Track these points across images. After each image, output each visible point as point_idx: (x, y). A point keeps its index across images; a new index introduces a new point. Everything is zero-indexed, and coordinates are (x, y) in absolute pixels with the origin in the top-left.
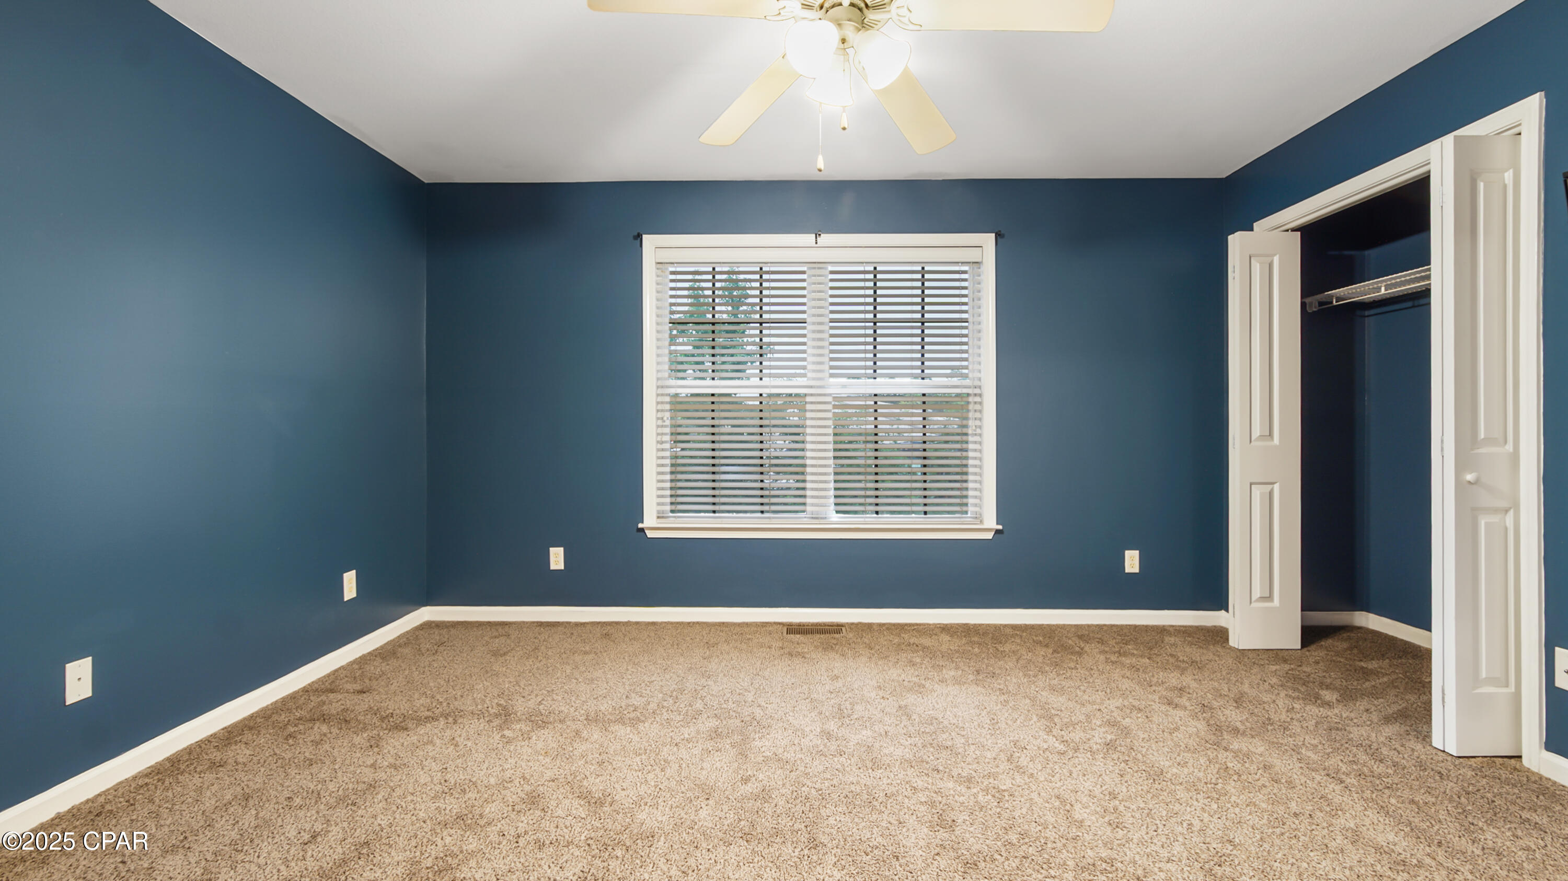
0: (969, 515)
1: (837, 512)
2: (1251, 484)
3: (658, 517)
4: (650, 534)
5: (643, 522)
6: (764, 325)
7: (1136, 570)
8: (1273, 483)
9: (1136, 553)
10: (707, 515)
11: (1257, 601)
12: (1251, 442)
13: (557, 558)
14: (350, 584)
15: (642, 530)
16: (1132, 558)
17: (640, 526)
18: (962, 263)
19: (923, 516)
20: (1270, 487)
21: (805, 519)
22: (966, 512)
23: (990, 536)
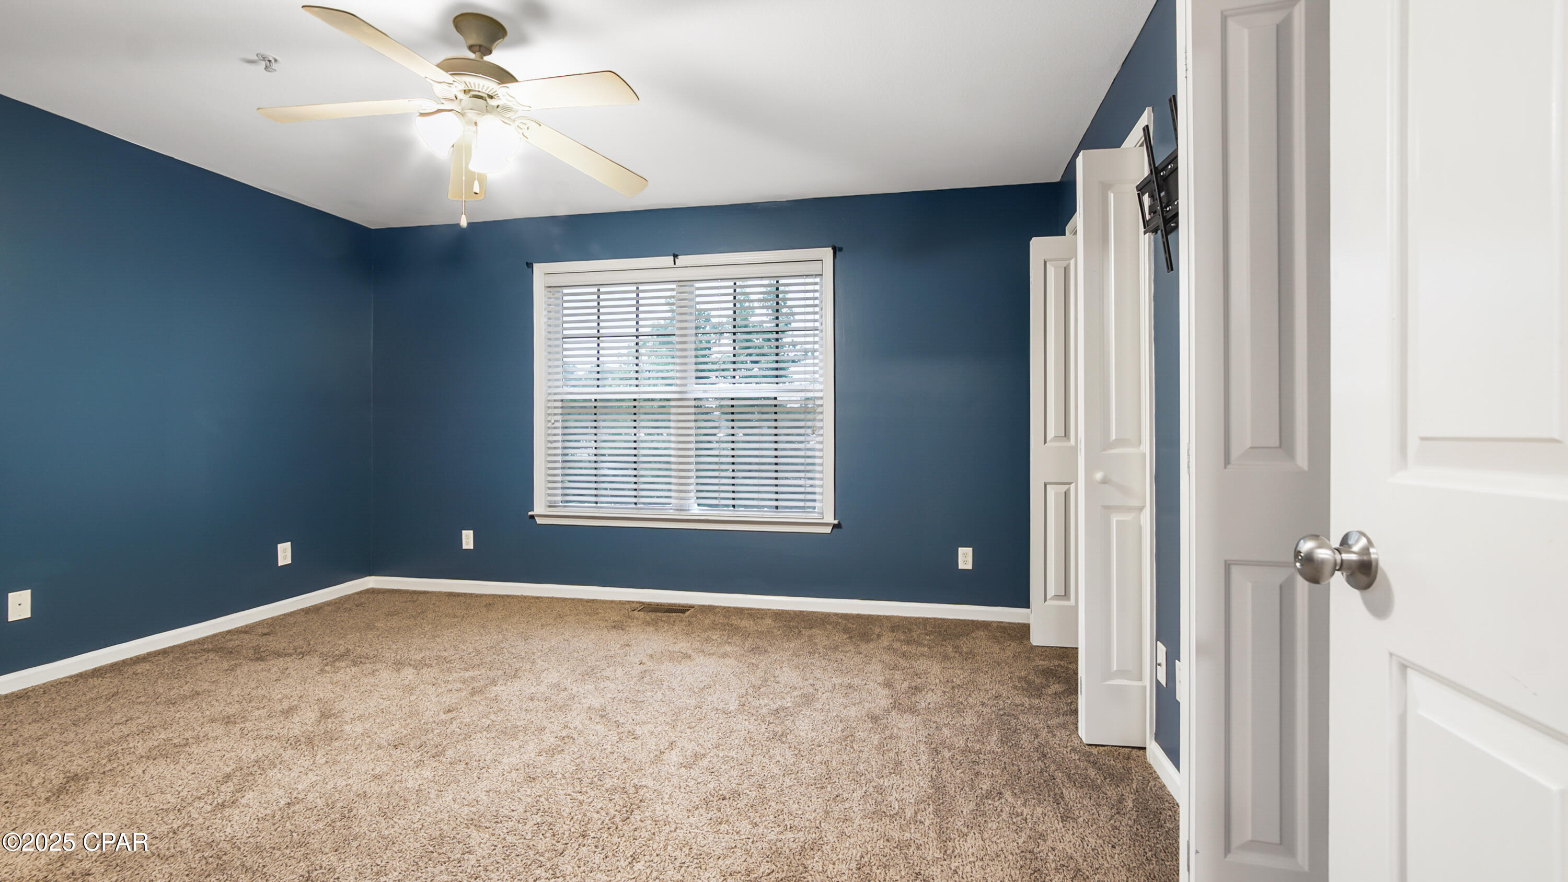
0: (816, 510)
1: (699, 505)
2: (1045, 485)
3: (550, 507)
4: (539, 521)
5: (533, 511)
6: (640, 337)
7: (969, 566)
8: (1070, 484)
9: (969, 550)
10: (590, 505)
11: (1051, 599)
12: (1045, 442)
13: (468, 539)
14: (284, 554)
15: (532, 517)
16: (965, 555)
17: (530, 513)
18: (806, 276)
19: (775, 510)
20: (1066, 487)
21: (672, 511)
22: (814, 508)
23: (828, 530)
